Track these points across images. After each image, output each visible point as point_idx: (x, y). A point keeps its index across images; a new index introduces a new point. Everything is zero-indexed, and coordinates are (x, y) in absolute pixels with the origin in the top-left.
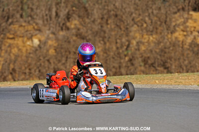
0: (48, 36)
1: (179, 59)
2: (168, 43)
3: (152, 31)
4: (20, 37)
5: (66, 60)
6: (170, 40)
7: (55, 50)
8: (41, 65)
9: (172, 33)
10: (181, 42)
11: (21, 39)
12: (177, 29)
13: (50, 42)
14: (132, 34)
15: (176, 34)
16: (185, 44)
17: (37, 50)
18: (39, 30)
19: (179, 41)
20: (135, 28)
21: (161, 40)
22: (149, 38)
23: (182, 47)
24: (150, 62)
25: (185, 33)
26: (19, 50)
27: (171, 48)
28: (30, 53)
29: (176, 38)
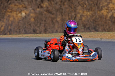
0: (31, 11)
1: (104, 25)
2: (98, 16)
3: (89, 9)
4: (15, 11)
5: (40, 25)
6: (99, 15)
7: (34, 19)
8: (26, 27)
9: (100, 11)
10: (105, 16)
11: (15, 13)
12: (103, 8)
13: (32, 15)
14: (78, 11)
15: (103, 11)
16: (107, 17)
17: (23, 19)
18: (26, 8)
19: (104, 15)
20: (79, 7)
21: (94, 14)
22: (87, 13)
23: (106, 19)
24: (87, 27)
25: (108, 11)
26: (14, 18)
27: (99, 19)
28: (20, 20)
29: (102, 13)
